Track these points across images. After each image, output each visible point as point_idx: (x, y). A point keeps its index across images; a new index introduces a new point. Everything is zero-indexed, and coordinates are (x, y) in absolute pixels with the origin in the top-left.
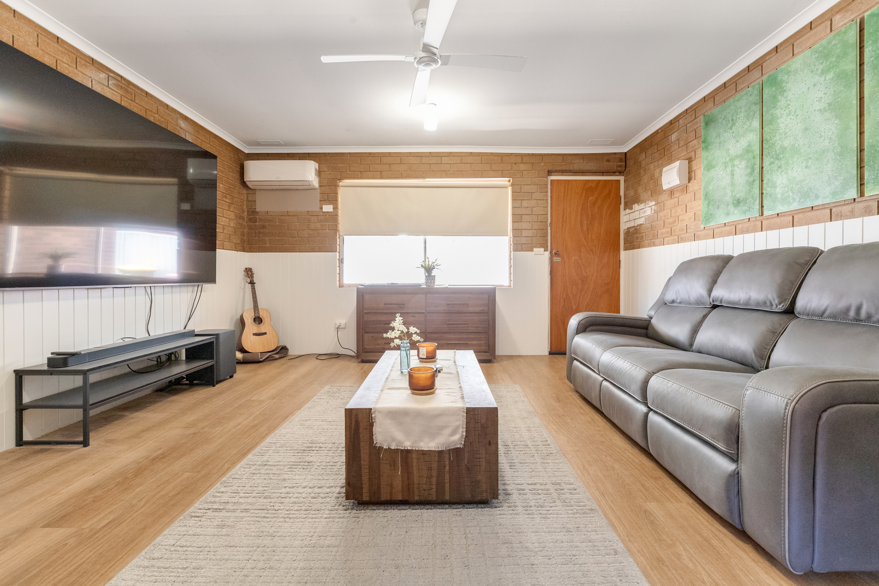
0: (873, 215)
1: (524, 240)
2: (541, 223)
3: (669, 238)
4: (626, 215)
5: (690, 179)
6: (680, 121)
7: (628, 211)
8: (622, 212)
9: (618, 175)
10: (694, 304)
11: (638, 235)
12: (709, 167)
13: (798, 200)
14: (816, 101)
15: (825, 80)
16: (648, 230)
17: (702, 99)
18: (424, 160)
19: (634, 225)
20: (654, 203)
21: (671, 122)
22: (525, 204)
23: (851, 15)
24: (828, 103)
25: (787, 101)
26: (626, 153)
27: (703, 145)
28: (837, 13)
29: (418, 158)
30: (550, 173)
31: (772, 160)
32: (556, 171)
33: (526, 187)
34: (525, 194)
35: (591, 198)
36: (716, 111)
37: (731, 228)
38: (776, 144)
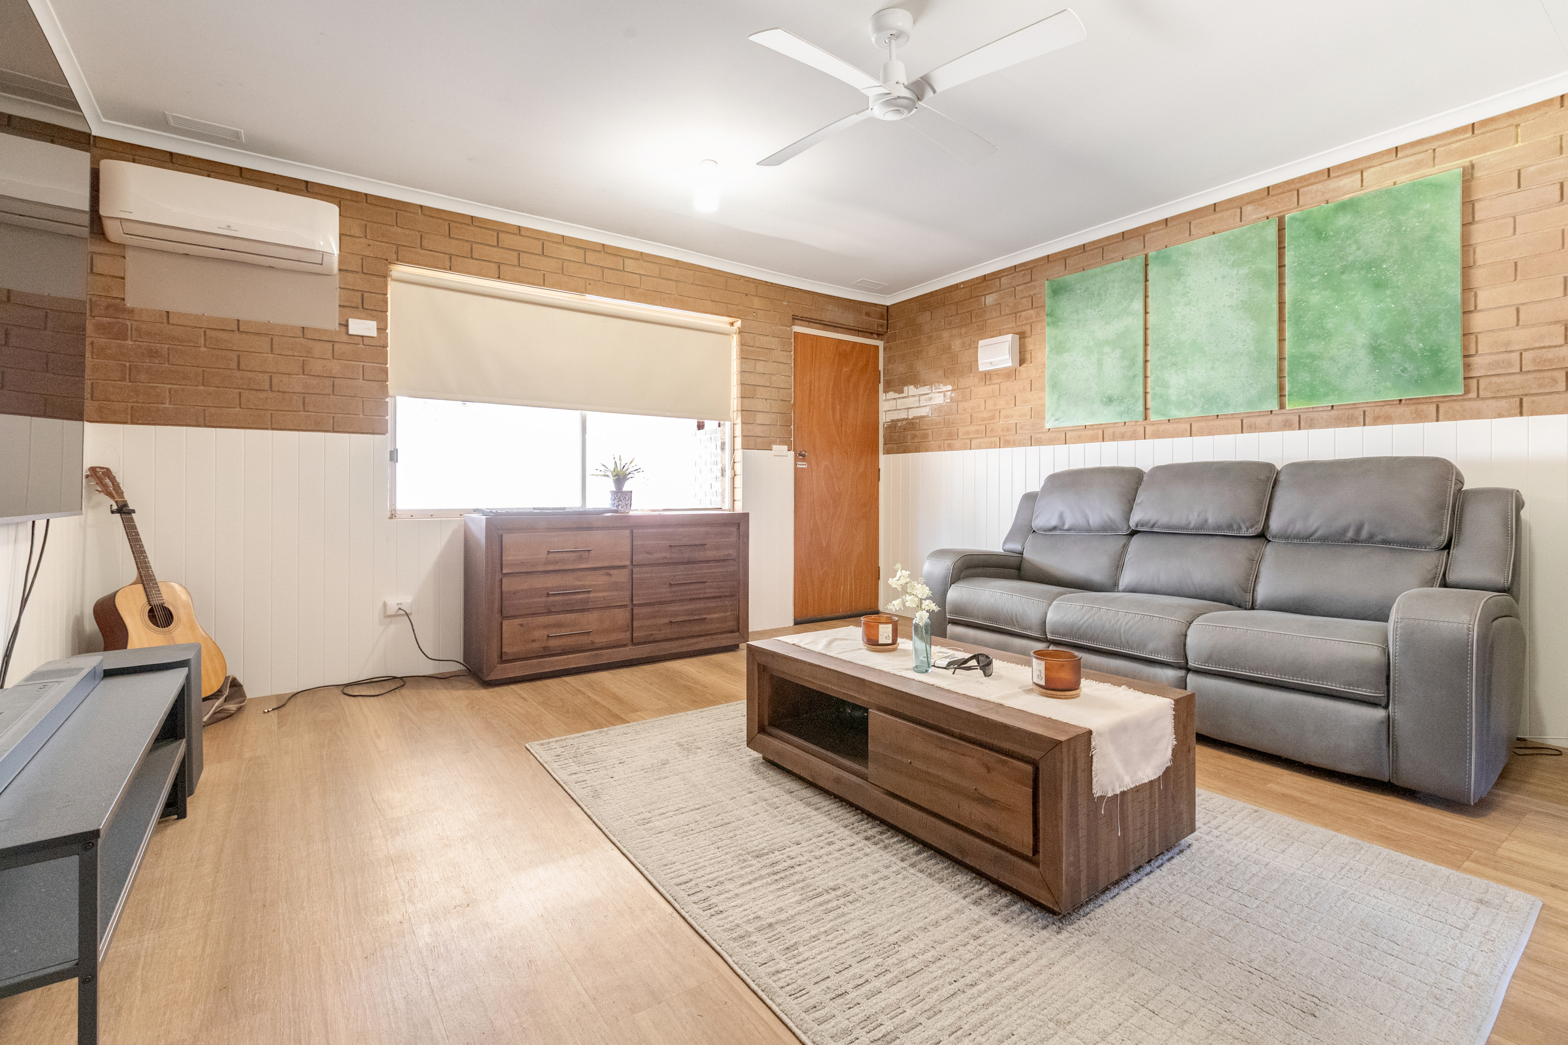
0: (1293, 429)
1: (758, 430)
2: (783, 403)
3: (981, 440)
4: (886, 400)
5: (1022, 362)
6: (1003, 279)
7: (891, 395)
8: (882, 396)
9: (875, 339)
10: (1098, 531)
11: (917, 433)
12: (1060, 348)
13: (1201, 405)
14: (1226, 295)
15: (1237, 274)
16: (939, 426)
17: (1044, 257)
18: (591, 258)
19: (906, 417)
20: (950, 387)
21: (985, 278)
22: (760, 367)
23: (1266, 210)
24: (1241, 301)
25: (1185, 287)
26: (888, 306)
27: (1048, 319)
28: (1248, 203)
29: (579, 250)
30: (795, 319)
31: (1163, 354)
32: (803, 319)
33: (762, 338)
34: (760, 350)
35: (845, 369)
36: (1070, 278)
37: (1096, 432)
38: (1169, 336)
